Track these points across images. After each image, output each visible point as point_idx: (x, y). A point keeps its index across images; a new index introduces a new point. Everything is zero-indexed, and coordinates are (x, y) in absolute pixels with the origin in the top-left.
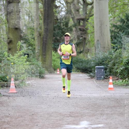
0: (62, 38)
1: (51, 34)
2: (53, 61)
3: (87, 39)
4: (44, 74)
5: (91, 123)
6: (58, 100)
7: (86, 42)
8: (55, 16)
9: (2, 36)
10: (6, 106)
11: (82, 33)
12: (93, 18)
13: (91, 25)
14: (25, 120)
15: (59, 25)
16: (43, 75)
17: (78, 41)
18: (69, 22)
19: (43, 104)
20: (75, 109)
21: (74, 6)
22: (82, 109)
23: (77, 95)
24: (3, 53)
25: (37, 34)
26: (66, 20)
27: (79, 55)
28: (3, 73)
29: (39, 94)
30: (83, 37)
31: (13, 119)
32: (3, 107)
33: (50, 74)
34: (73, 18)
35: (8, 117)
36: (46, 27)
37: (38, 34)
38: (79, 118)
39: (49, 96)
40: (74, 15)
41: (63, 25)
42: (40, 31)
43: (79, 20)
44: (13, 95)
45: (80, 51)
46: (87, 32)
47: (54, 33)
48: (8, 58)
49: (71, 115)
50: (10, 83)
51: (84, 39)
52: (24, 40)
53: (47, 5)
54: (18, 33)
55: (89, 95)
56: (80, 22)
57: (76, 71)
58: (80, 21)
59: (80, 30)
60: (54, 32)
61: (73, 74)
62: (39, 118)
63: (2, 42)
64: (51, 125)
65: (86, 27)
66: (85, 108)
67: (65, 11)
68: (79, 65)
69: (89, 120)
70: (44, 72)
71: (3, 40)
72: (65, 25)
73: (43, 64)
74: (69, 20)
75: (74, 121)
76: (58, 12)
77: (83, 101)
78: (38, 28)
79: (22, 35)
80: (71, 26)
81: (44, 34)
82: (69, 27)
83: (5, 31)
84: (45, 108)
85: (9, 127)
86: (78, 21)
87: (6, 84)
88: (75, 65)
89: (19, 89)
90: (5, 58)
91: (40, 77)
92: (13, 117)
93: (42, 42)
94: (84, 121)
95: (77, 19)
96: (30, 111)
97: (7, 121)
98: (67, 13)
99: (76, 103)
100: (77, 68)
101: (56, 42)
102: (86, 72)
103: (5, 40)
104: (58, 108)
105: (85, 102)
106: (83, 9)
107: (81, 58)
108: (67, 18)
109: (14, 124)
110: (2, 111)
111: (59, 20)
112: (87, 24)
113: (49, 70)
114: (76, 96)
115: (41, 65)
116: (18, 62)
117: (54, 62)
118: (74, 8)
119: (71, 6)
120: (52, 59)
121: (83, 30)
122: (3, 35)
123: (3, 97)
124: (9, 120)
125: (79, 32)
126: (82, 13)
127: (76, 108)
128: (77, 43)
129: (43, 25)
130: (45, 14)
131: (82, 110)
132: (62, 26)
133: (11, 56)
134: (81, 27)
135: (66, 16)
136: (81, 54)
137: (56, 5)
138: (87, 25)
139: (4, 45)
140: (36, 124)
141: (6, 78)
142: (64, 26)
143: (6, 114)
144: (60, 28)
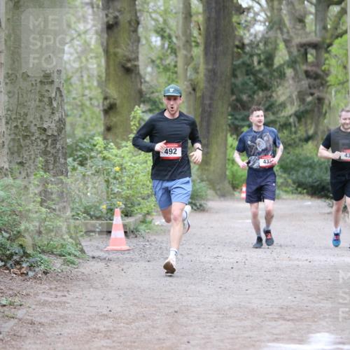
0: (255, 97)
1: (225, 87)
2: (230, 162)
3: (327, 102)
4: (204, 200)
5: (341, 338)
6: (247, 273)
7: (324, 111)
8: (235, 36)
9: (87, 92)
10: (99, 286)
11: (313, 85)
12: (346, 41)
13: (337, 62)
14: (153, 327)
15: (248, 62)
16: (202, 202)
17: (300, 106)
18: (276, 54)
19: (204, 284)
20: (294, 299)
21: (290, 7)
22: (314, 300)
23: (300, 258)
24: (90, 140)
25: (185, 87)
26: (267, 48)
27: (302, 146)
28: (92, 194)
29: (191, 254)
30: (316, 95)
31: (122, 325)
32: (91, 290)
33: (222, 199)
34: (287, 42)
35: (106, 316)
36: (210, 67)
37: (187, 87)
38: (308, 323)
39: (220, 260)
40: (292, 34)
41: (259, 62)
42: (194, 77)
43: (305, 47)
44: (120, 256)
45: (305, 135)
46: (327, 82)
47: (234, 84)
48: (105, 153)
49: (283, 314)
50: (112, 224)
51: (316, 101)
52: (148, 102)
53: (214, 5)
54: (132, 82)
55: (333, 258)
56: (306, 54)
57: (294, 191)
58: (306, 50)
59: (307, 74)
60: (233, 80)
61: (286, 199)
62: (193, 323)
63: (87, 107)
64: (229, 343)
65: (323, 68)
66: (321, 295)
67: (265, 23)
68: (303, 174)
69: (334, 330)
70: (204, 193)
71: (88, 103)
72: (265, 61)
73: (202, 170)
74: (276, 49)
75: (292, 332)
76: (244, 25)
77: (317, 276)
78: (189, 69)
79: (144, 88)
80: (281, 66)
81: (206, 88)
82: (275, 66)
83: (95, 79)
84: (209, 295)
85: (108, 345)
86: (302, 50)
87: (100, 225)
88: (293, 174)
89: (135, 241)
90: (97, 154)
91: (194, 207)
92: (122, 319)
93: (200, 110)
94: (319, 332)
95: (297, 45)
96: (168, 302)
97: (105, 329)
98: (270, 28)
99: (296, 281)
100: (297, 184)
101: (240, 110)
102: (323, 193)
103: (96, 104)
104: (247, 295)
105: (322, 278)
106: (316, 15)
107: (308, 155)
108: (270, 40)
109: (123, 339)
110: (89, 300)
111: (248, 49)
112: (326, 59)
113: (218, 187)
114: (296, 262)
115: (196, 173)
116: (133, 164)
117: (232, 167)
118: (291, 13)
119: (282, 7)
120: (228, 157)
121: (316, 77)
122: (91, 90)
123: (92, 263)
124: (108, 327)
125: (303, 82)
126: (314, 28)
127: (298, 296)
128: (298, 114)
129: (202, 60)
130: (207, 29)
131: (313, 302)
132: (256, 63)
133: (114, 147)
134: (309, 68)
135: (267, 36)
136: (310, 143)
137: (241, 6)
138: (327, 62)
139: (92, 118)
140: (185, 339)
141: (101, 210)
142: (262, 64)
143: (100, 310)
144: (249, 70)
